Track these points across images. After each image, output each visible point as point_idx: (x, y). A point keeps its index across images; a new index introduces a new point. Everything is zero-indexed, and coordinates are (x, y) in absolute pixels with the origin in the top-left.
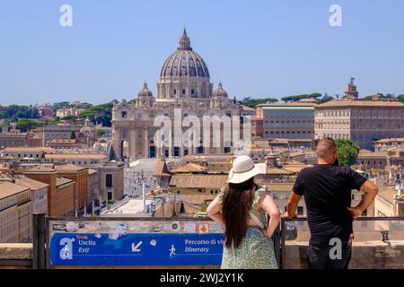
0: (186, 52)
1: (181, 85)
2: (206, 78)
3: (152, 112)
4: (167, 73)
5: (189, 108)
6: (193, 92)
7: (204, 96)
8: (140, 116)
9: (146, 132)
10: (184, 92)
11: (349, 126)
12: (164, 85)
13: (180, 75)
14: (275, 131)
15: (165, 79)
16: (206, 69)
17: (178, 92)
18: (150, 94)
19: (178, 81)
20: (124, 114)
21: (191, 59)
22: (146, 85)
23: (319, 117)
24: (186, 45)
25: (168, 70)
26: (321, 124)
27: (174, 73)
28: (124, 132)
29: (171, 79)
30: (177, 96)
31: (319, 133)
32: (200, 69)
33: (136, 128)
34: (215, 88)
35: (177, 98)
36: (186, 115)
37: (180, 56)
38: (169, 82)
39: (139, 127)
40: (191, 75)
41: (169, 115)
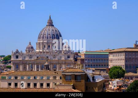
0: (51, 27)
1: (47, 43)
3: (31, 55)
4: (41, 37)
5: (49, 54)
8: (25, 58)
9: (28, 66)
10: (49, 46)
11: (124, 61)
12: (39, 43)
13: (47, 38)
14: (93, 64)
15: (40, 40)
16: (60, 35)
17: (46, 46)
18: (32, 48)
19: (46, 41)
20: (17, 57)
21: (53, 30)
22: (30, 43)
23: (111, 57)
25: (42, 36)
26: (112, 60)
27: (44, 37)
28: (17, 66)
29: (43, 40)
30: (46, 48)
32: (57, 35)
33: (23, 64)
35: (46, 50)
36: (47, 57)
37: (47, 29)
38: (42, 41)
39: (24, 63)
40: (52, 38)
41: (39, 57)
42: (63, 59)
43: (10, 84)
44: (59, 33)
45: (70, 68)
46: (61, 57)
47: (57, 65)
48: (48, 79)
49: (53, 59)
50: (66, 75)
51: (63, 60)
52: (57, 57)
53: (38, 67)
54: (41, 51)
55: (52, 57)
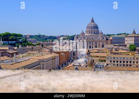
1: (91, 31)
2: (98, 29)
6: (94, 32)
7: (97, 34)
10: (92, 32)
11: (134, 41)
12: (87, 31)
14: (115, 42)
15: (87, 29)
16: (98, 27)
18: (84, 33)
20: (77, 38)
21: (94, 24)
22: (83, 31)
23: (126, 39)
24: (93, 21)
25: (88, 27)
26: (127, 41)
27: (90, 28)
30: (90, 33)
31: (126, 43)
32: (96, 27)
34: (100, 32)
36: (93, 38)
37: (91, 24)
40: (94, 28)
42: (101, 39)
46: (99, 38)
47: (97, 42)
49: (96, 39)
54: (89, 35)
55: (95, 38)
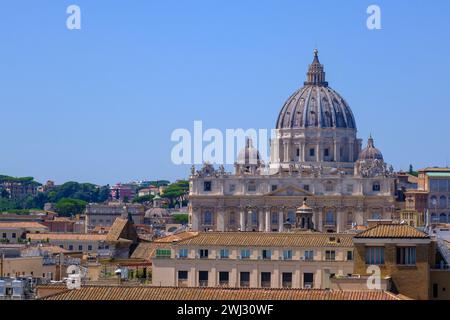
0: (318, 89)
1: (307, 141)
2: (348, 131)
3: (252, 181)
4: (286, 123)
5: (312, 176)
6: (326, 152)
8: (233, 188)
9: (242, 215)
10: (312, 152)
12: (281, 141)
13: (306, 126)
15: (282, 132)
16: (350, 116)
17: (303, 152)
19: (302, 135)
20: (208, 186)
21: (325, 99)
24: (318, 78)
25: (288, 118)
27: (297, 122)
28: (207, 215)
29: (292, 132)
30: (301, 158)
32: (339, 115)
33: (226, 208)
35: (301, 163)
36: (307, 187)
37: (307, 96)
38: (289, 136)
39: (231, 207)
40: (324, 126)
41: (280, 187)
42: (358, 193)
43: (183, 275)
44: (347, 108)
45: (380, 224)
46: (350, 188)
47: (339, 214)
48: (309, 258)
49: (326, 194)
50: (367, 247)
51: (357, 197)
52: (339, 187)
53: (274, 221)
54: (286, 166)
55: (321, 188)
